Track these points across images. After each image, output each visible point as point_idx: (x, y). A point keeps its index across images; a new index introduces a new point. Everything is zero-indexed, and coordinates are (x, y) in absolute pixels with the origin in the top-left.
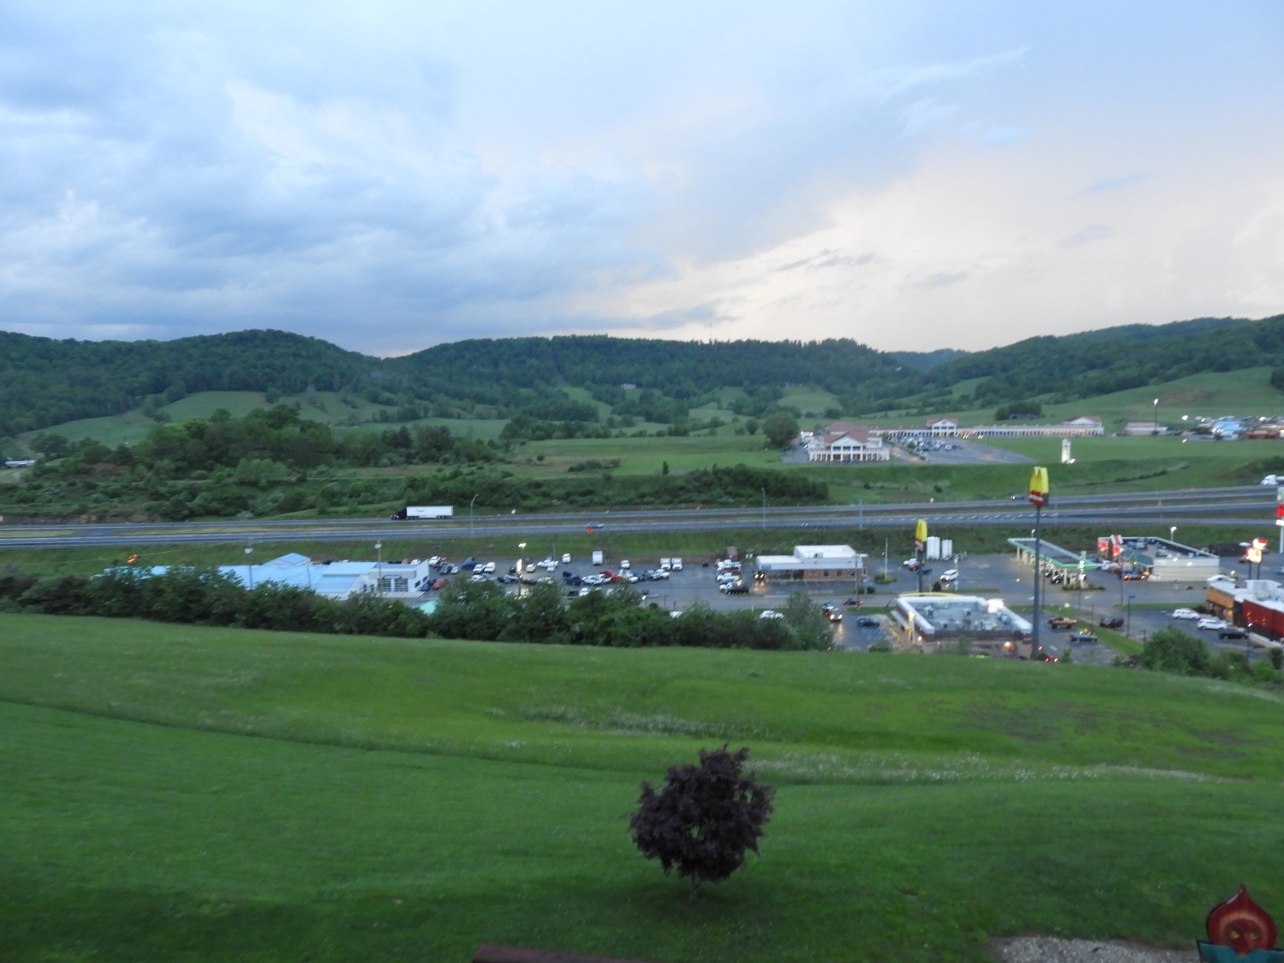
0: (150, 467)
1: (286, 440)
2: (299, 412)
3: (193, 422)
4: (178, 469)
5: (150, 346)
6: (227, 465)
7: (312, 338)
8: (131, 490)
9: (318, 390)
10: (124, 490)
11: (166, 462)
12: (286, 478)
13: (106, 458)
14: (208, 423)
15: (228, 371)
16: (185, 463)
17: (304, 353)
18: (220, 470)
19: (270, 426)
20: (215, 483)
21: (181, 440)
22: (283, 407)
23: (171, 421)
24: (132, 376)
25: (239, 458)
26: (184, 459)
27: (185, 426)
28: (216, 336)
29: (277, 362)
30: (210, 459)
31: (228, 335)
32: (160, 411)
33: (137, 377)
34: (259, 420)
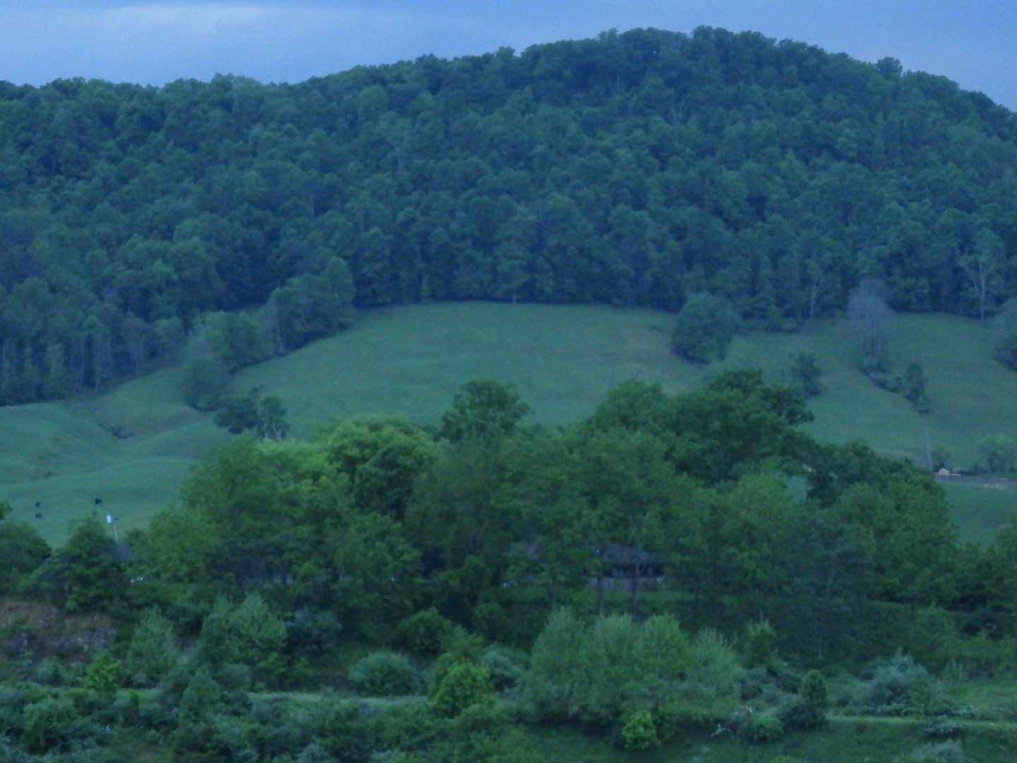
0: (191, 629)
1: (748, 533)
2: (811, 406)
3: (370, 436)
4: (295, 643)
5: (226, 105)
6: (495, 634)
7: (888, 67)
8: (111, 720)
9: (900, 306)
10: (81, 721)
11: (254, 605)
12: (740, 711)
13: (25, 581)
14: (428, 446)
15: (525, 214)
16: (328, 619)
17: (846, 134)
18: (466, 655)
19: (681, 467)
20: (436, 713)
21: (317, 516)
22: (740, 381)
23: (283, 431)
24: (148, 232)
25: (543, 605)
26: (325, 599)
27: (338, 452)
28: (487, 58)
29: (730, 176)
30: (425, 603)
31: (535, 54)
32: (243, 386)
33: (168, 234)
34: (637, 438)
